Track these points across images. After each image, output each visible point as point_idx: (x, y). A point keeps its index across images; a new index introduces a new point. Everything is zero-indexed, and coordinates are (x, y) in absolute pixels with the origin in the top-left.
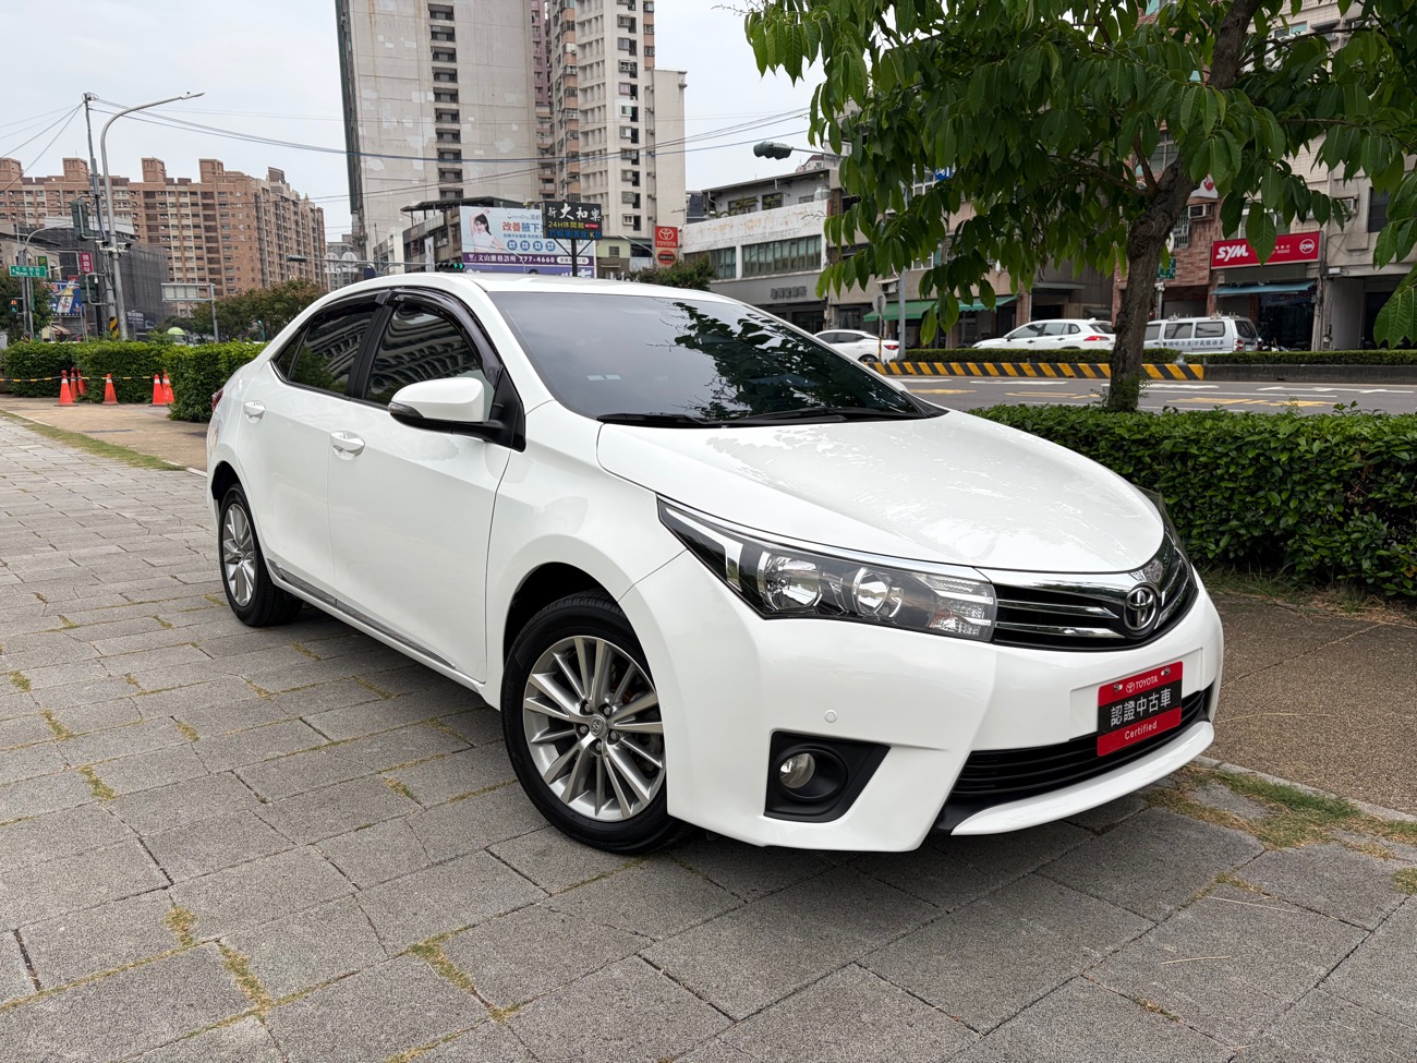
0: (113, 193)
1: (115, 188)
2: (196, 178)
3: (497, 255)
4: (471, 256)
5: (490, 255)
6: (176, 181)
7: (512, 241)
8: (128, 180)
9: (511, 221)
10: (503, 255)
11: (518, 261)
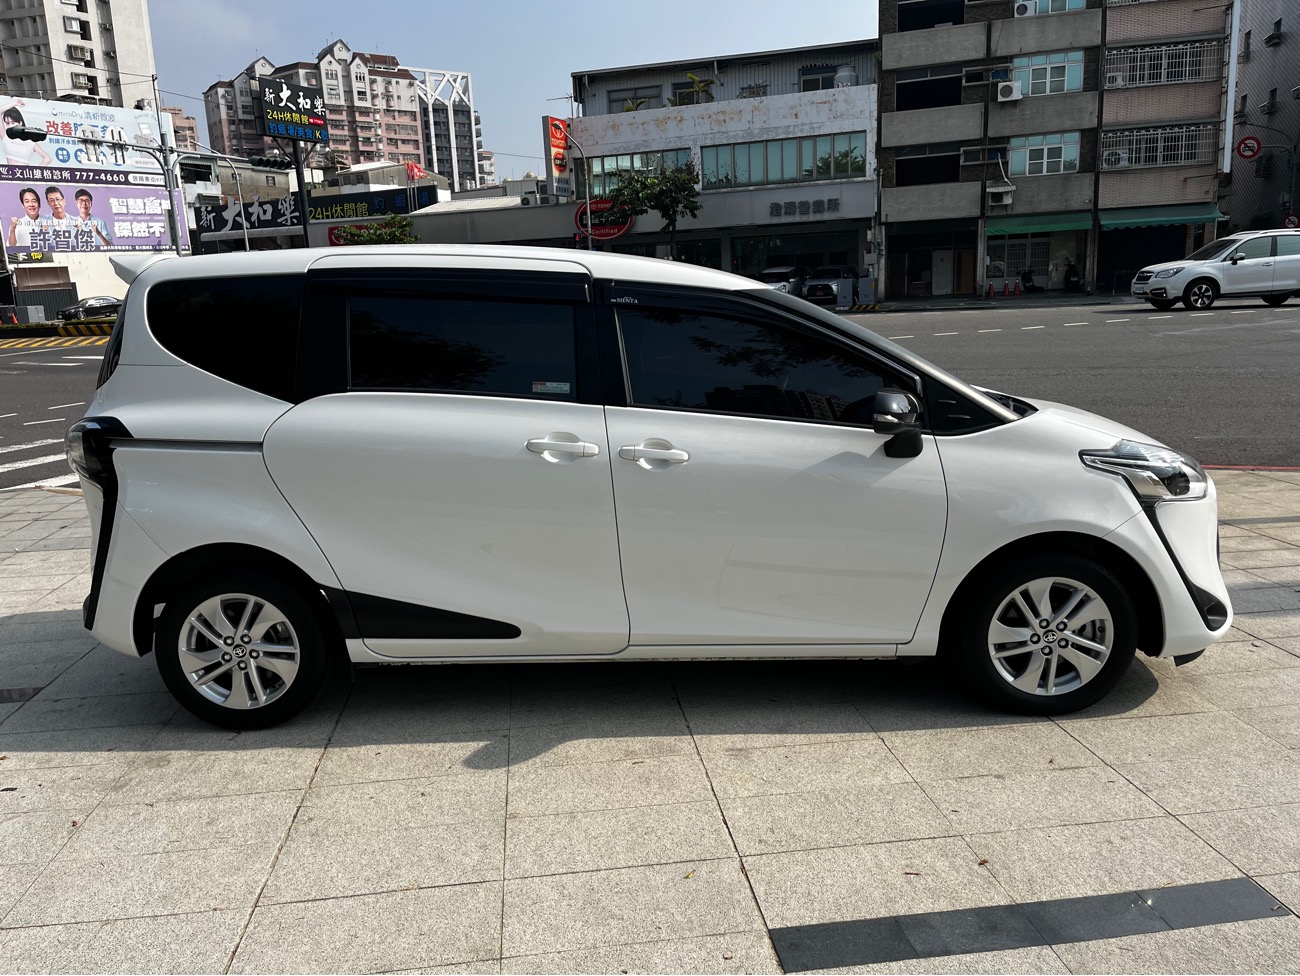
4: (3, 171)
7: (62, 149)
9: (58, 121)
11: (73, 179)
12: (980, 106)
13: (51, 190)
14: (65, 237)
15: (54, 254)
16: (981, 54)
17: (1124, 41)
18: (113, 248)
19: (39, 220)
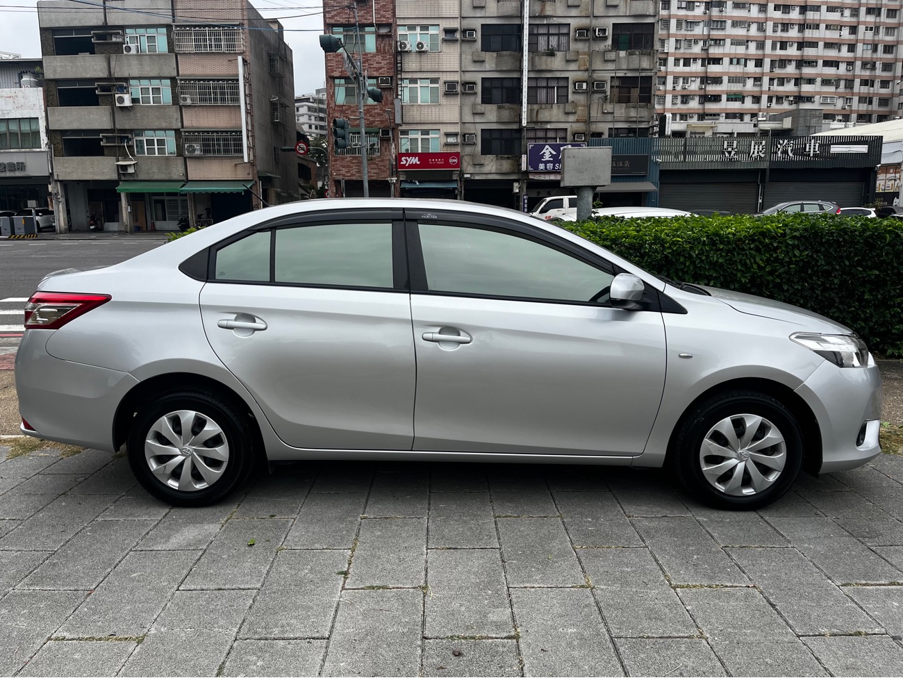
12: (109, 107)
16: (104, 74)
17: (190, 76)
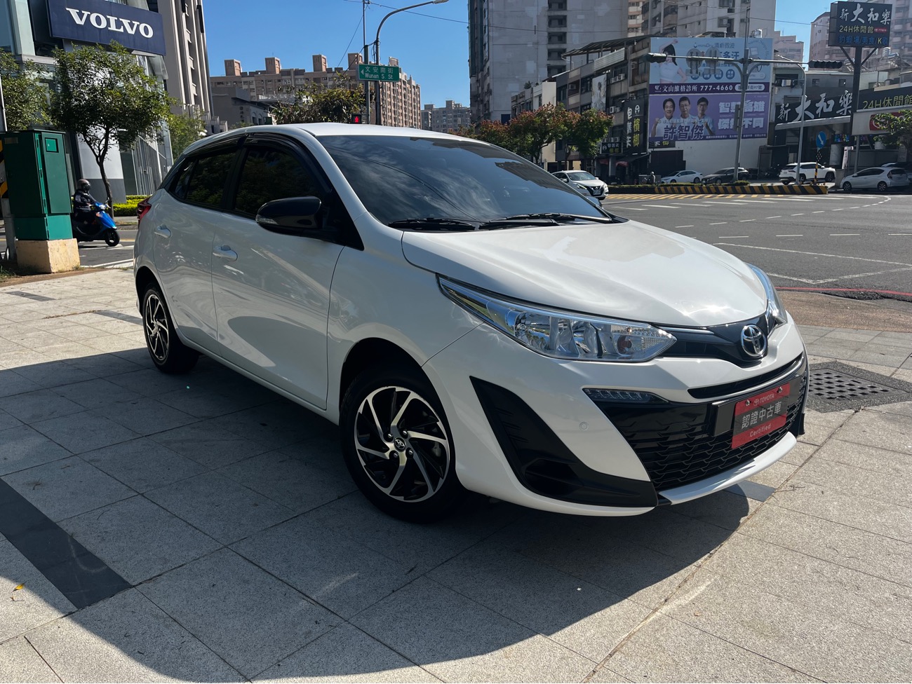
0: (295, 79)
1: (296, 77)
2: (345, 67)
3: (680, 85)
4: (657, 88)
5: (674, 85)
6: (333, 70)
8: (304, 70)
10: (686, 85)
11: (699, 91)
13: (684, 99)
14: (685, 131)
15: (676, 142)
18: (714, 137)
19: (672, 120)
